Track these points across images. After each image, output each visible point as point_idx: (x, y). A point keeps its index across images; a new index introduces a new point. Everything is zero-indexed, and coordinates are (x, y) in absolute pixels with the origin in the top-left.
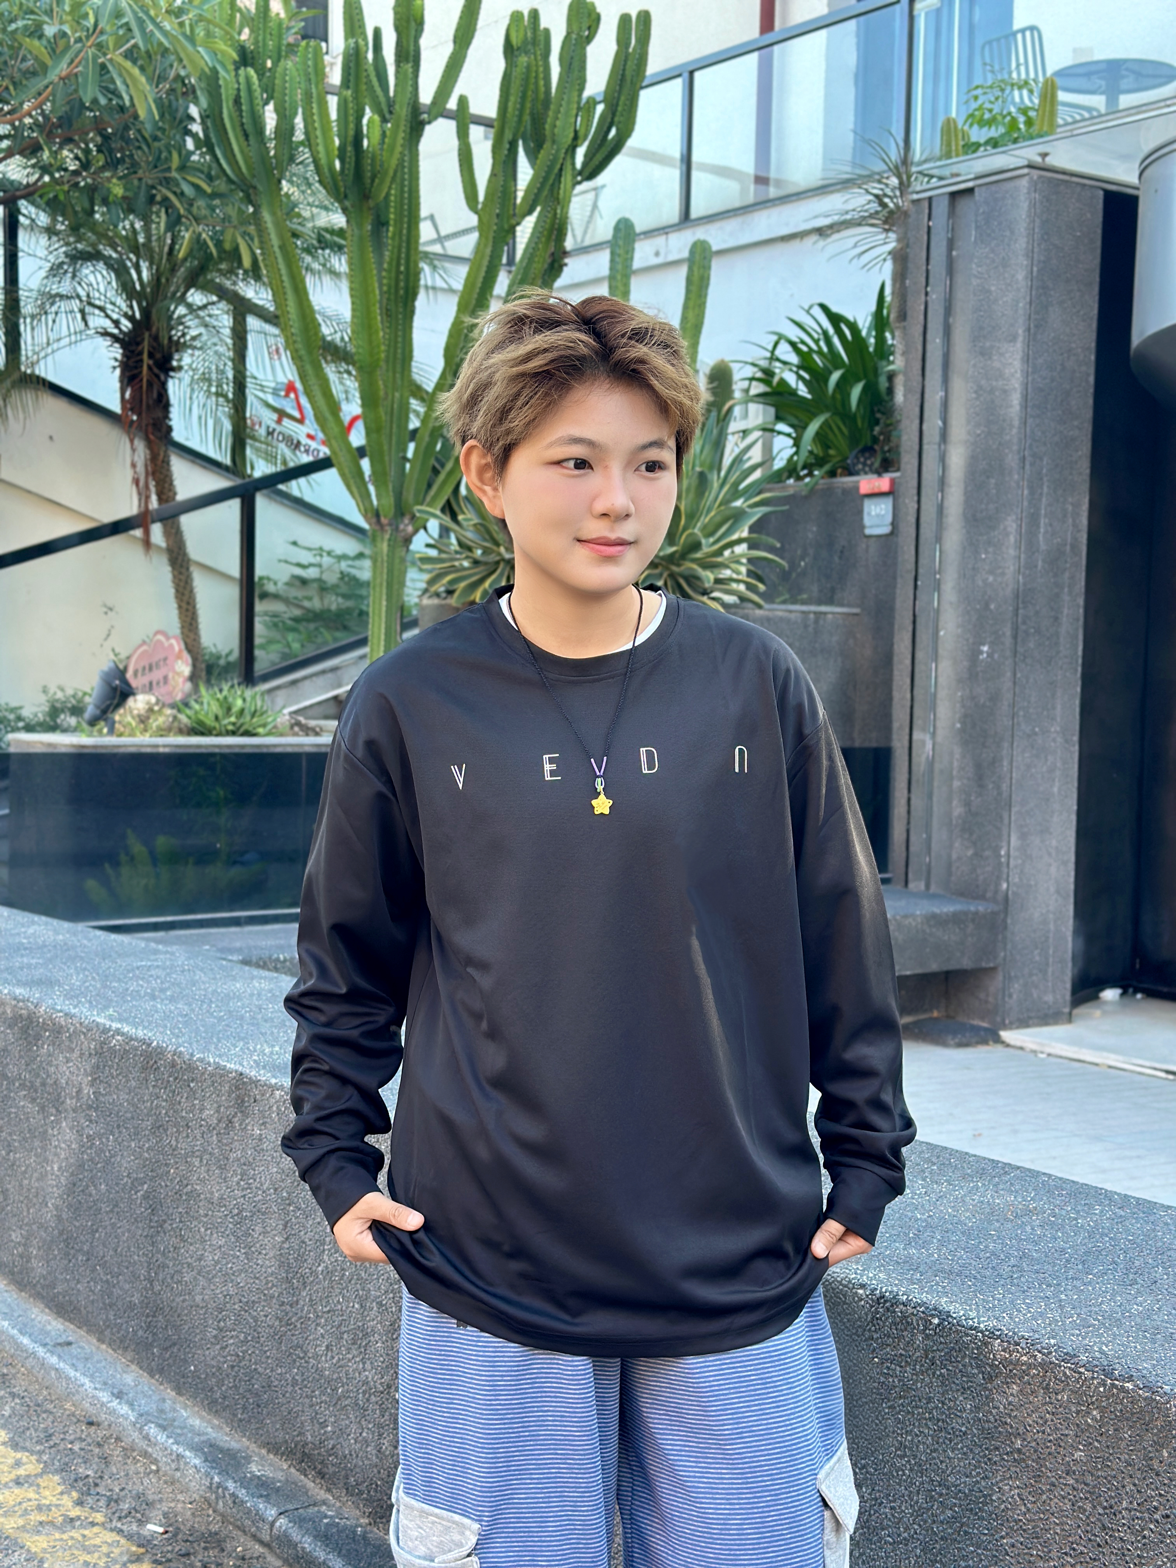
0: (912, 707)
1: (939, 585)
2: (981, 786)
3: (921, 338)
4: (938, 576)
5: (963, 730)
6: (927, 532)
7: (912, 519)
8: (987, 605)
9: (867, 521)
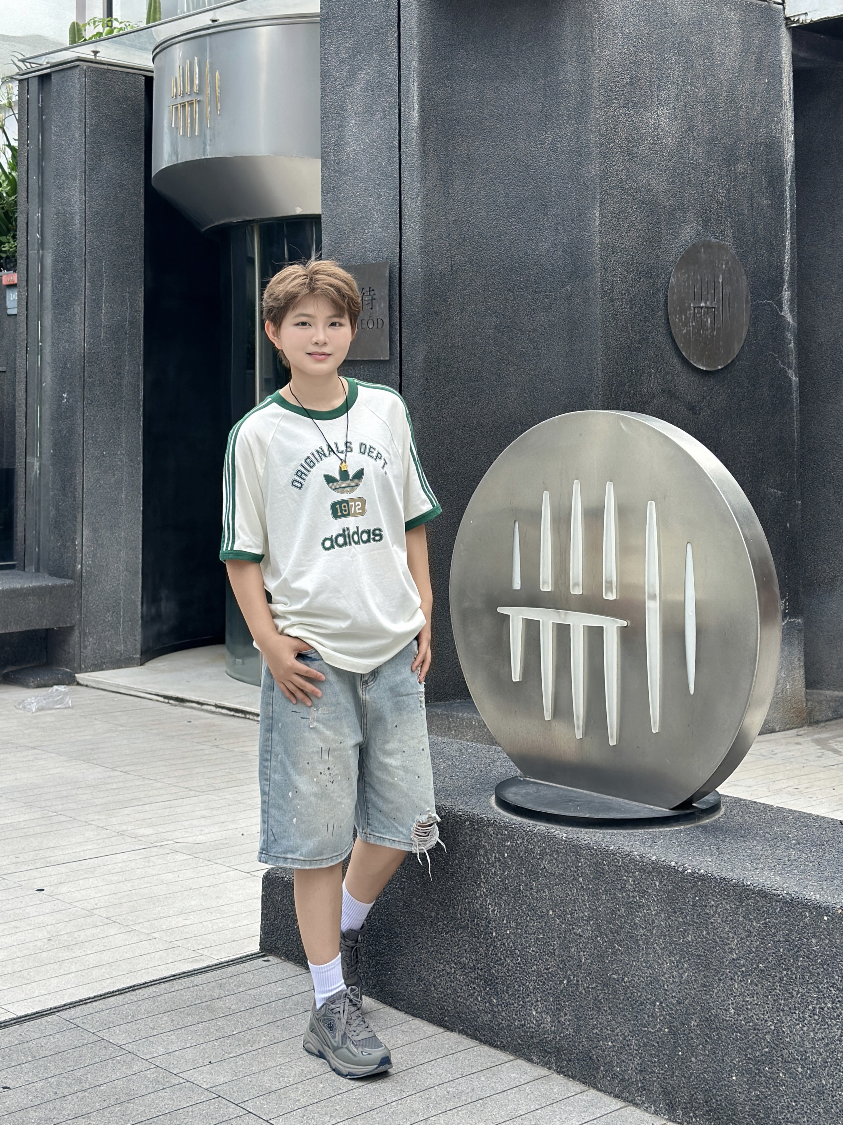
0: (26, 439)
1: (41, 350)
2: (65, 495)
3: (26, 176)
4: (40, 344)
5: (54, 455)
6: (32, 313)
7: (25, 304)
8: (66, 364)
9: (9, 304)
